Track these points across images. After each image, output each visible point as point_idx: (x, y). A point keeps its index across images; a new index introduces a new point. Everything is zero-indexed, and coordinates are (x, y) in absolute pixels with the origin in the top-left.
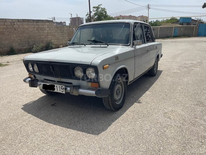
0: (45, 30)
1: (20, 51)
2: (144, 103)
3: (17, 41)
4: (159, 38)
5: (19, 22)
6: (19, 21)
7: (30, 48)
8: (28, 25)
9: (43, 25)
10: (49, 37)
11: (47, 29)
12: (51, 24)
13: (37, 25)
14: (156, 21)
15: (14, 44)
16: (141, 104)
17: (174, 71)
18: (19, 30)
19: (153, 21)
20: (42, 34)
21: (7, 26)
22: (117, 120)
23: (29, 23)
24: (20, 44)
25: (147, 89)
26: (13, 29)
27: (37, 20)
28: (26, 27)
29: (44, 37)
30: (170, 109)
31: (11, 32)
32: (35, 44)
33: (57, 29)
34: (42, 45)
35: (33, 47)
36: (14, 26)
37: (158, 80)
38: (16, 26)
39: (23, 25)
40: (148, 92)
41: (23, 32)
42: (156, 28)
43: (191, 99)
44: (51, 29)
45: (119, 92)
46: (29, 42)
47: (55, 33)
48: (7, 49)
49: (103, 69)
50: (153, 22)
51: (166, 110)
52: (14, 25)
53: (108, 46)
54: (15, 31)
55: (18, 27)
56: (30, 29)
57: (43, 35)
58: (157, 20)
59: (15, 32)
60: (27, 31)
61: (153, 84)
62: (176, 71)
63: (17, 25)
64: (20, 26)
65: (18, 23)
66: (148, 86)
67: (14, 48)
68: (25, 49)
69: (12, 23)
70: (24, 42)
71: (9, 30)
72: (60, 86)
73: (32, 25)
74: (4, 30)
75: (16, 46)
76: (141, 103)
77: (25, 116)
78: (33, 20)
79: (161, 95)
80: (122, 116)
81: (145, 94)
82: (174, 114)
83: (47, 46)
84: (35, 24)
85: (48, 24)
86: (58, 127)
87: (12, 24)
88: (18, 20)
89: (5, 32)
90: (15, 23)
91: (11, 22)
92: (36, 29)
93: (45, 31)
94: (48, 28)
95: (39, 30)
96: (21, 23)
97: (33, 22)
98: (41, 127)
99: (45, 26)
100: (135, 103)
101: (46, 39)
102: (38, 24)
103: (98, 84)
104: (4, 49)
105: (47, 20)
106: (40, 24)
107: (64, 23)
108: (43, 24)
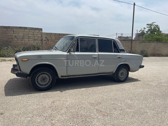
49: (22, 61)
107: (129, 38)
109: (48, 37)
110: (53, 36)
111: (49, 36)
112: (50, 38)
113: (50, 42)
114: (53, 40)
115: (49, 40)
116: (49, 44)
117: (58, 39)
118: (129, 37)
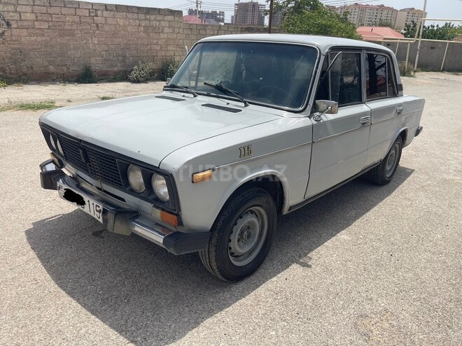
0: (162, 32)
1: (104, 75)
2: (318, 269)
3: (100, 52)
4: (443, 71)
5: (107, 10)
6: (108, 8)
7: (126, 71)
8: (126, 18)
9: (160, 21)
10: (170, 48)
11: (166, 30)
12: (177, 18)
13: (146, 19)
14: (444, 25)
15: (93, 60)
16: (308, 271)
17: (445, 176)
18: (107, 28)
19: (438, 26)
20: (155, 41)
21: (80, 17)
22: (223, 312)
23: (130, 15)
24: (107, 60)
25: (348, 224)
26: (92, 25)
27: (147, 8)
28: (121, 22)
29: (158, 48)
30: (383, 303)
31: (88, 33)
32: (136, 63)
33: (189, 32)
34: (151, 66)
35: (133, 70)
36: (95, 18)
37: (388, 200)
38: (99, 20)
39: (115, 18)
40: (343, 236)
41: (113, 34)
42: (440, 45)
43: (455, 280)
44: (177, 30)
45: (249, 236)
46: (125, 57)
47: (184, 40)
48: (76, 69)
49: (193, 182)
50: (435, 28)
51: (368, 307)
52: (96, 16)
53: (246, 106)
54: (98, 30)
55: (104, 21)
56: (129, 28)
57: (157, 44)
58: (446, 24)
59: (97, 32)
60: (123, 32)
61: (368, 210)
62: (451, 177)
63: (103, 16)
64: (110, 21)
65: (104, 12)
66: (353, 213)
67: (93, 68)
68: (116, 73)
69: (92, 12)
70: (114, 57)
71: (85, 27)
72: (95, 204)
73: (134, 20)
74: (74, 27)
75: (97, 64)
76: (310, 266)
77: (22, 254)
78: (139, 8)
79: (378, 249)
80: (243, 301)
81: (334, 239)
82: (386, 325)
83: (162, 70)
84: (142, 16)
85: (170, 18)
86: (74, 303)
87: (92, 14)
88: (106, 5)
89: (76, 32)
90: (99, 13)
91: (89, 9)
92: (142, 29)
93: (164, 36)
94: (169, 27)
95: (150, 31)
96: (112, 13)
97: (137, 13)
98: (37, 293)
99: (163, 24)
100: (294, 266)
101: (163, 53)
102: (148, 17)
103: (175, 217)
104: (71, 69)
105: (168, 9)
106: (153, 17)
107: (220, 15)
108: (159, 17)
109: (8, 12)
110: (24, 9)
111: (11, 8)
112: (16, 16)
113: (15, 32)
114: (26, 23)
115: (14, 25)
116: (14, 38)
117: (45, 18)
118: (218, 12)
